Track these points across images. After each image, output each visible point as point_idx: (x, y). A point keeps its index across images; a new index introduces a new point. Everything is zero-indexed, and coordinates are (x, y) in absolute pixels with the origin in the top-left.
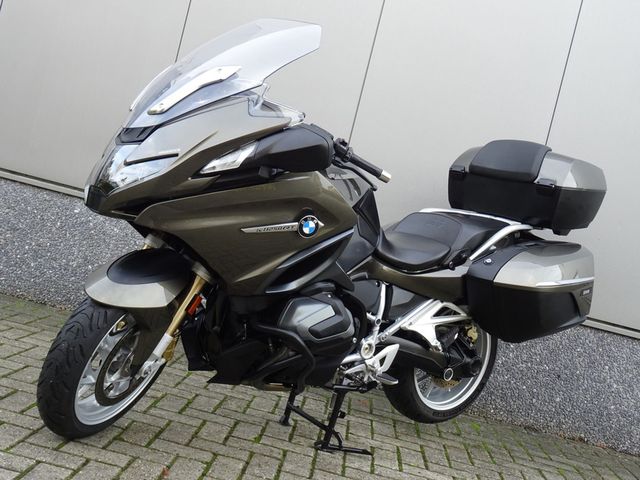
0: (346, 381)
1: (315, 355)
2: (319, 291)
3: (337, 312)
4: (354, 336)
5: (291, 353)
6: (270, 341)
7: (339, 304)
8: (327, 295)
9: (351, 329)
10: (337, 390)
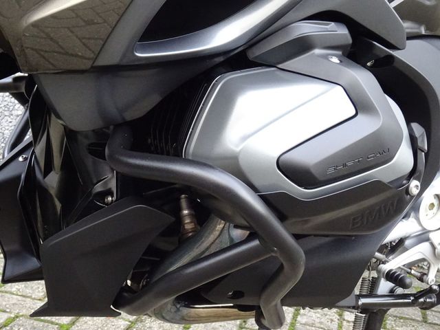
0: (384, 286)
1: (297, 237)
2: (303, 46)
3: (361, 105)
4: (412, 174)
5: (238, 234)
6: (184, 203)
7: (366, 80)
8: (326, 57)
9: (404, 157)
10: (365, 309)
